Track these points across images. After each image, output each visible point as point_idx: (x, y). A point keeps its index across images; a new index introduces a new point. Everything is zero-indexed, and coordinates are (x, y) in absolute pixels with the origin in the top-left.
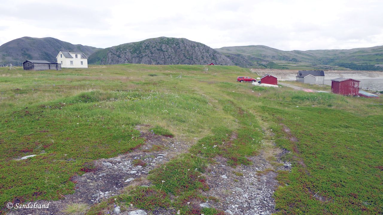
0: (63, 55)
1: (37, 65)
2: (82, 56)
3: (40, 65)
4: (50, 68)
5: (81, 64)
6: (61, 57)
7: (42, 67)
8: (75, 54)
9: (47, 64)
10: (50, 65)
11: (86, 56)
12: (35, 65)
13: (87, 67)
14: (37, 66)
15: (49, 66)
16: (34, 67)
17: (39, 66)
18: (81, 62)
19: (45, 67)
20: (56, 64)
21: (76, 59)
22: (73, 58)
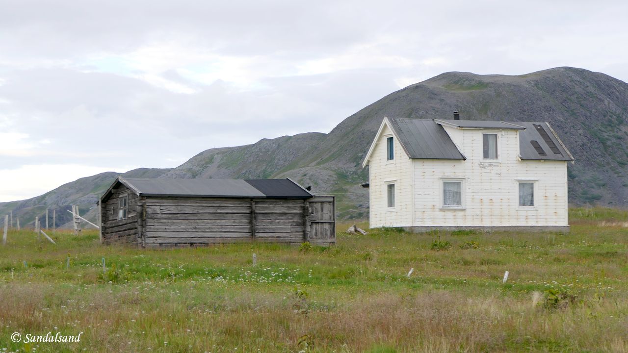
0: (397, 145)
1: (171, 207)
2: (535, 144)
3: (188, 208)
4: (253, 232)
5: (523, 203)
6: (391, 156)
7: (201, 224)
8: (477, 128)
9: (237, 203)
10: (260, 209)
11: (558, 142)
12: (154, 207)
13: (561, 219)
14: (172, 216)
15: (252, 216)
16: (150, 222)
17: (185, 216)
18: (522, 184)
19: (223, 222)
20: (299, 204)
21: (484, 167)
22: (465, 159)
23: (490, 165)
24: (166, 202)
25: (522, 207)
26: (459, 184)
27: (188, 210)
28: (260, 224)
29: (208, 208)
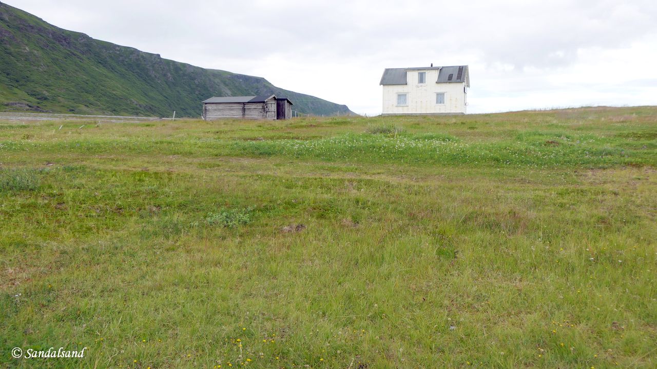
1: (214, 106)
2: (451, 75)
3: (221, 107)
4: (244, 115)
5: (438, 102)
9: (238, 105)
10: (247, 107)
14: (215, 110)
15: (244, 110)
16: (207, 112)
17: (220, 110)
18: (438, 94)
19: (233, 112)
20: (261, 104)
21: (418, 87)
22: (406, 84)
23: (421, 86)
24: (213, 105)
25: (437, 105)
26: (406, 95)
27: (220, 108)
28: (246, 113)
29: (228, 106)
